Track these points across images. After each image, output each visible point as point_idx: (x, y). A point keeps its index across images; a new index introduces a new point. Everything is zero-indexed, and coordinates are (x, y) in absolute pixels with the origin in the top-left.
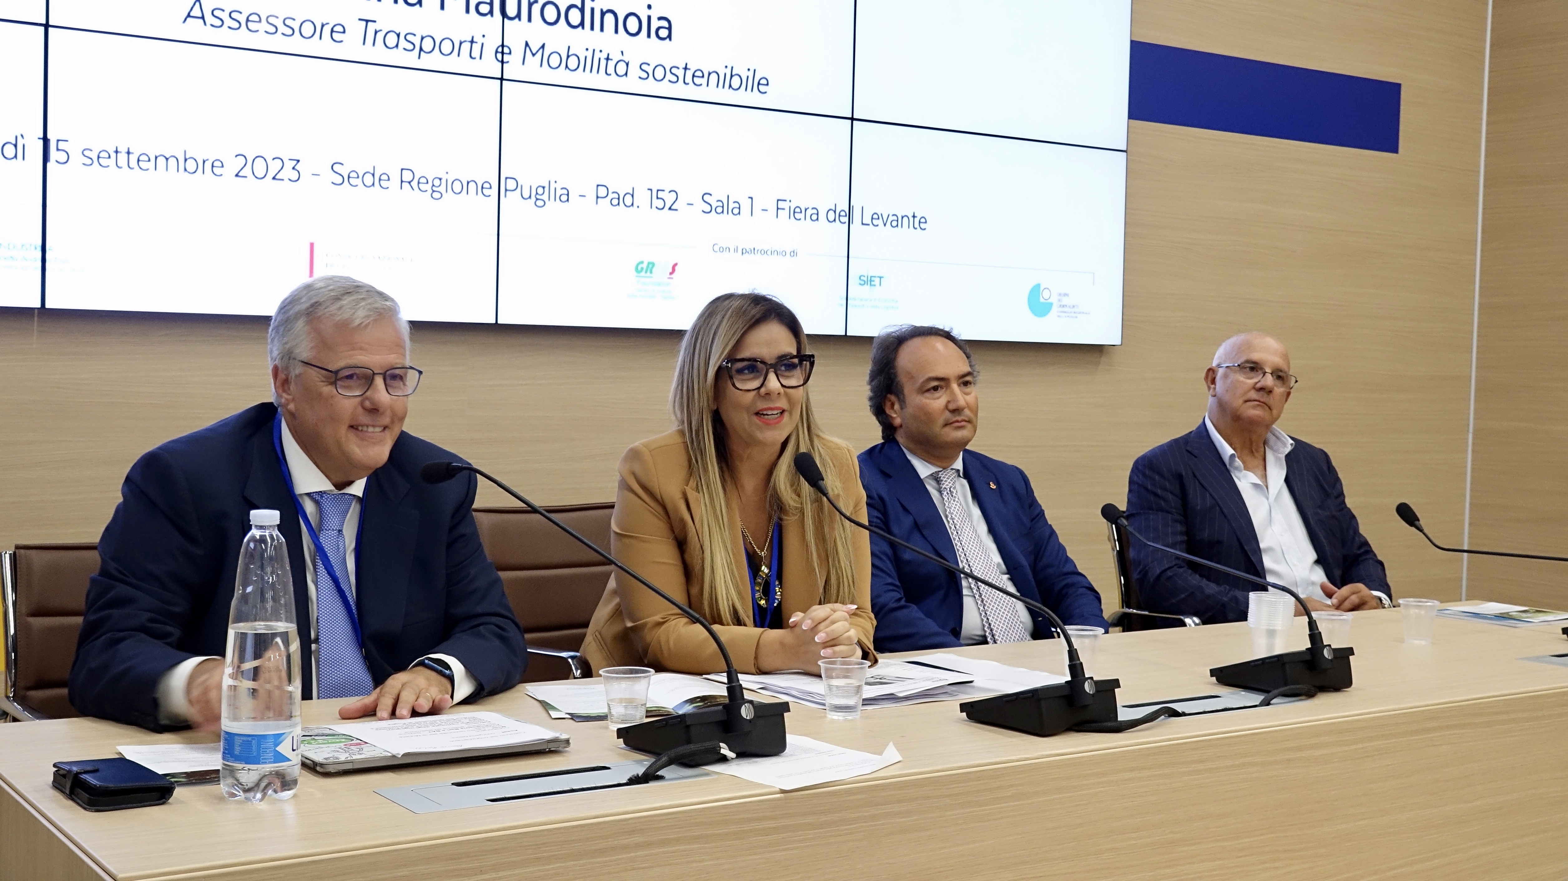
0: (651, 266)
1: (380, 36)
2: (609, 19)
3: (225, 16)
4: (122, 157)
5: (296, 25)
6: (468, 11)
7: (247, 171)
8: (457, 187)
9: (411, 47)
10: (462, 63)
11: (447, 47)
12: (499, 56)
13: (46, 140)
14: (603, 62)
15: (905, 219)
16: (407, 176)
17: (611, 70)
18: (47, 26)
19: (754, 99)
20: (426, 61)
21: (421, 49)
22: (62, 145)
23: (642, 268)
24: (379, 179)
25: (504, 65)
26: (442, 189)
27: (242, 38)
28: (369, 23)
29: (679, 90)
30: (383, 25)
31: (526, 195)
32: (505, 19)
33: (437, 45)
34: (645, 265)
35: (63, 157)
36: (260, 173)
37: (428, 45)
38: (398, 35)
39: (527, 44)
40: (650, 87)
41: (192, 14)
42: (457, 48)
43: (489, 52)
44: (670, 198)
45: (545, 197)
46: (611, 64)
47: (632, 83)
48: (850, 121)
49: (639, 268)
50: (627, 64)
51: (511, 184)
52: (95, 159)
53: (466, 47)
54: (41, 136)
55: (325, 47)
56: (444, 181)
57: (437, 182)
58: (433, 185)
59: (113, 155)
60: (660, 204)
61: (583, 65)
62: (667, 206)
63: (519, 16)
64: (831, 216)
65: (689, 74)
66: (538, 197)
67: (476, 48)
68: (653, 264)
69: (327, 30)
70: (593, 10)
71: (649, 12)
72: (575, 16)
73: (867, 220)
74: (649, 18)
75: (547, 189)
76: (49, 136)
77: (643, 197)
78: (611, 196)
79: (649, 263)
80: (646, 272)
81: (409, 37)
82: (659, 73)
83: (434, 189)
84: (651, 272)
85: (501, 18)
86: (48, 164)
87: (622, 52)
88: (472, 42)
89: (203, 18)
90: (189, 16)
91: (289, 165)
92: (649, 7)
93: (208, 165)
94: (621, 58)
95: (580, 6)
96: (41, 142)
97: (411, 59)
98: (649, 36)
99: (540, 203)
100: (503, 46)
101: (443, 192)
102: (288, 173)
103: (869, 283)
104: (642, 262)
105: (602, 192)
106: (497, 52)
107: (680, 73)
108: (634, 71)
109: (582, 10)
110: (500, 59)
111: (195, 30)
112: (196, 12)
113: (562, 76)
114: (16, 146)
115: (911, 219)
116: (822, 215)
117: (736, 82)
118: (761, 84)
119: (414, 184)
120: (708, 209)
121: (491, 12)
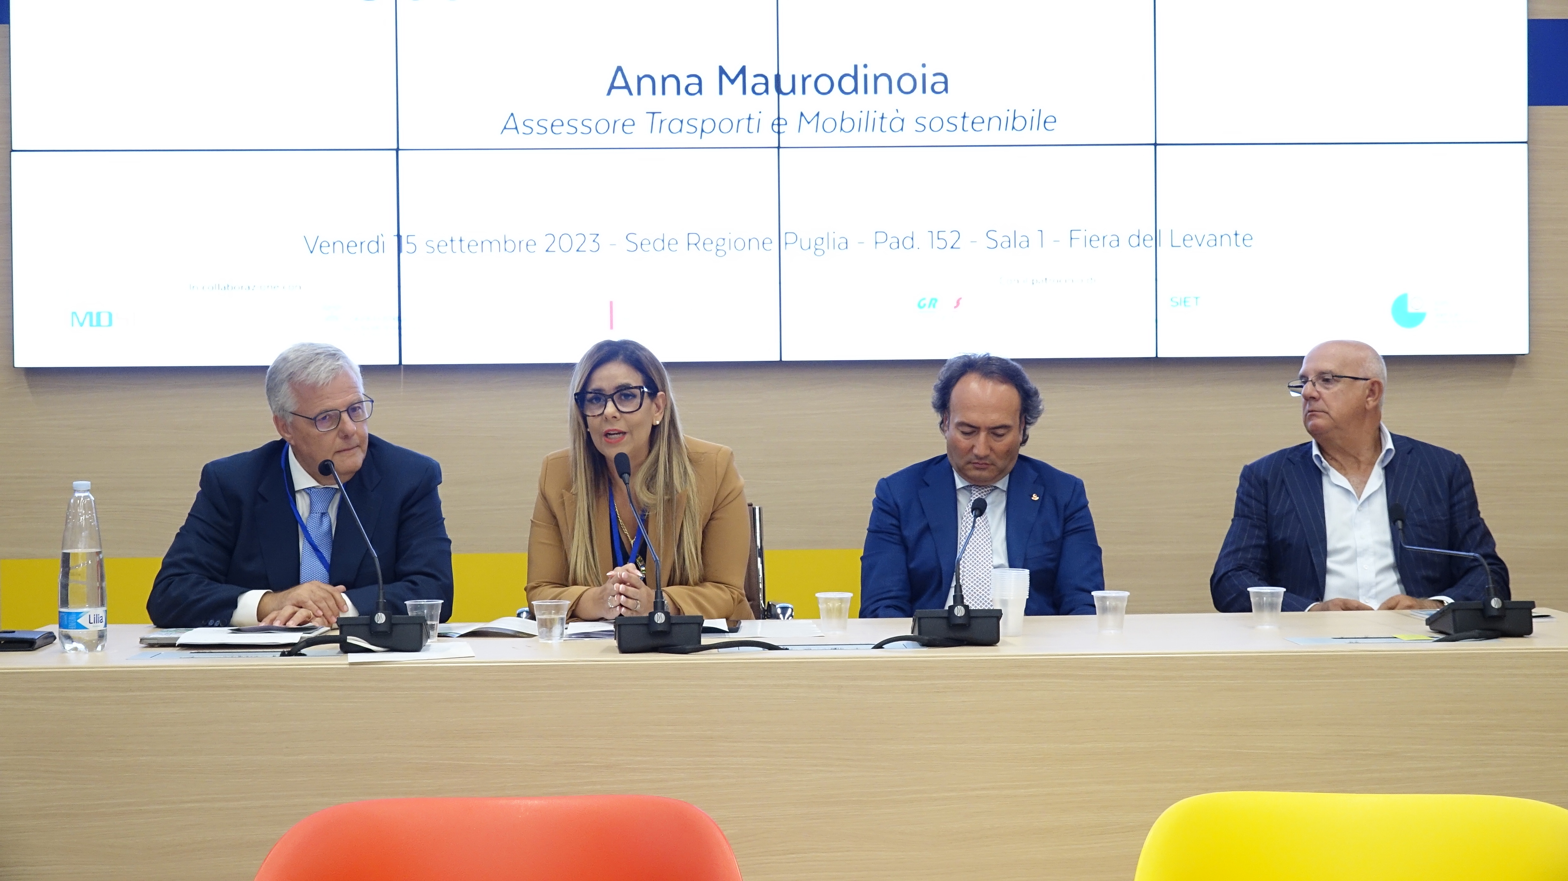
0: (933, 302)
1: (665, 125)
2: (883, 82)
3: (533, 125)
4: (457, 243)
5: (592, 125)
6: (744, 92)
7: (555, 247)
8: (740, 244)
9: (693, 129)
10: (741, 138)
11: (726, 126)
12: (776, 128)
13: (399, 237)
14: (878, 122)
15: (1225, 238)
16: (693, 239)
17: (886, 126)
18: (397, 150)
19: (1041, 137)
20: (707, 140)
21: (703, 131)
22: (410, 239)
23: (925, 305)
24: (667, 244)
25: (781, 134)
26: (726, 247)
27: (549, 140)
28: (655, 114)
29: (959, 137)
30: (667, 115)
31: (805, 246)
32: (781, 95)
33: (717, 126)
34: (927, 302)
35: (411, 248)
36: (566, 247)
37: (708, 126)
38: (682, 122)
39: (802, 114)
40: (928, 138)
41: (507, 127)
42: (735, 125)
43: (766, 125)
44: (951, 238)
45: (824, 247)
46: (886, 122)
47: (910, 136)
48: (1153, 147)
49: (922, 304)
50: (903, 120)
51: (791, 238)
52: (436, 248)
53: (744, 123)
54: (396, 234)
55: (618, 138)
56: (727, 241)
57: (721, 242)
58: (717, 245)
59: (449, 243)
60: (942, 244)
61: (857, 125)
62: (949, 246)
63: (793, 90)
64: (1134, 242)
65: (968, 122)
66: (817, 247)
67: (754, 124)
68: (936, 300)
69: (619, 125)
70: (866, 76)
71: (924, 70)
72: (848, 85)
73: (1178, 241)
74: (924, 75)
75: (825, 240)
76: (401, 234)
77: (923, 239)
78: (890, 240)
79: (932, 300)
80: (929, 307)
81: (691, 122)
82: (936, 124)
83: (719, 248)
84: (934, 306)
85: (776, 94)
86: (401, 254)
87: (897, 110)
88: (749, 119)
89: (516, 128)
90: (505, 128)
91: (589, 239)
92: (924, 65)
93: (523, 245)
94: (897, 115)
95: (853, 74)
96: (396, 237)
97: (694, 140)
98: (924, 92)
99: (819, 252)
100: (779, 119)
101: (727, 250)
102: (589, 245)
103: (1183, 303)
104: (924, 299)
105: (881, 237)
106: (773, 124)
107: (959, 122)
108: (910, 125)
109: (855, 78)
110: (777, 131)
111: (511, 139)
112: (511, 124)
113: (838, 138)
114: (377, 243)
115: (1233, 237)
116: (1124, 241)
117: (1019, 124)
118: (1046, 122)
119: (700, 245)
120: (993, 244)
121: (767, 91)
